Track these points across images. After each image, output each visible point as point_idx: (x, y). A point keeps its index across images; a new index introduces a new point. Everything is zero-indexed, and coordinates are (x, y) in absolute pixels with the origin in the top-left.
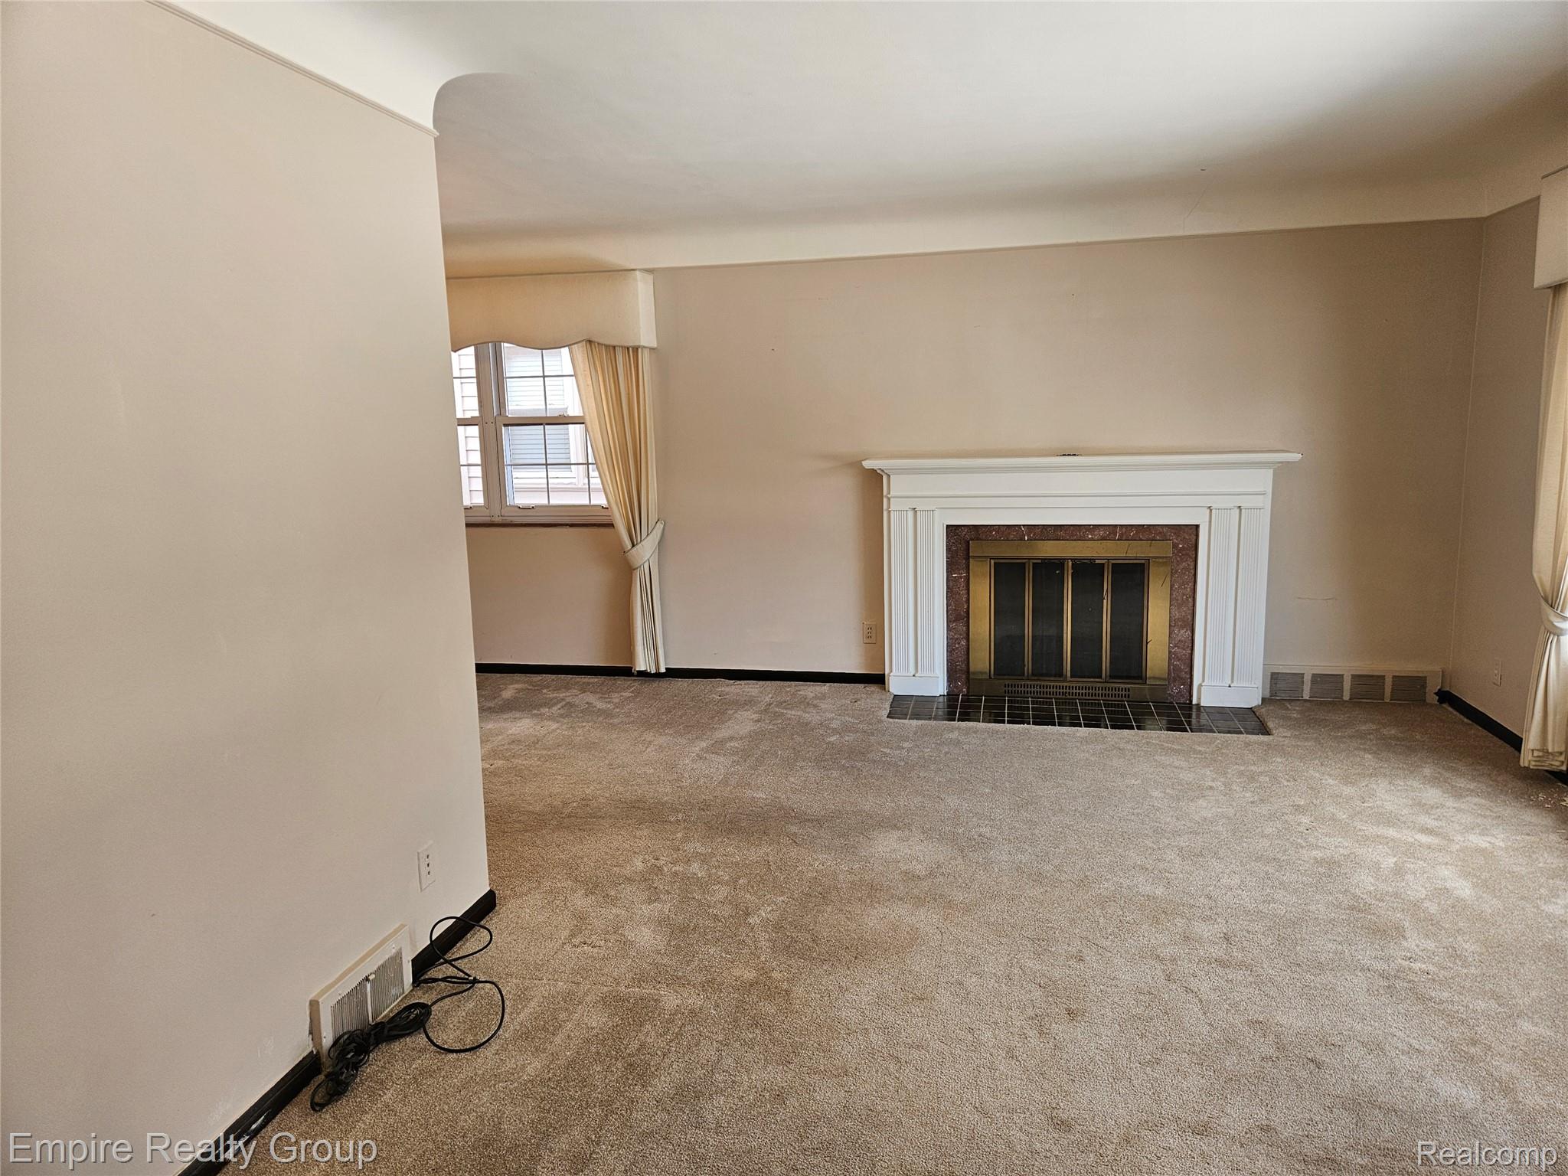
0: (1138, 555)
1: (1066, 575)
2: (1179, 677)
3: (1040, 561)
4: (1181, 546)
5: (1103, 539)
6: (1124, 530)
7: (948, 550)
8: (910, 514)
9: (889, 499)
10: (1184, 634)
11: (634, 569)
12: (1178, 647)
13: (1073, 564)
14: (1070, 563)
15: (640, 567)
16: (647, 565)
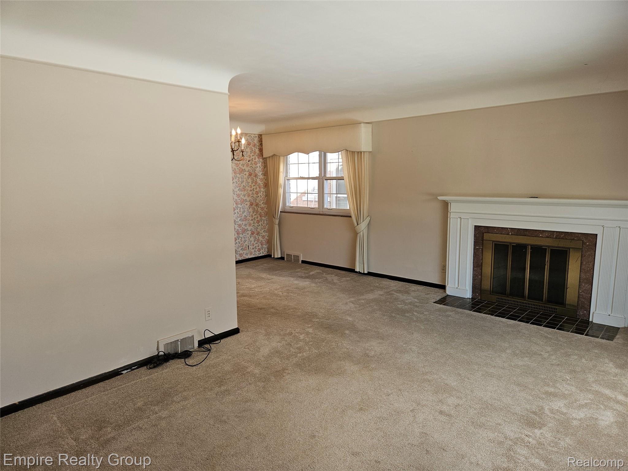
0: (564, 246)
1: (527, 252)
2: (584, 307)
3: (515, 245)
4: (588, 244)
5: (547, 237)
6: (558, 234)
7: (475, 236)
8: (459, 219)
9: (450, 213)
10: (587, 286)
11: (358, 234)
12: (584, 293)
13: (531, 248)
14: (530, 247)
15: (359, 233)
16: (362, 232)
